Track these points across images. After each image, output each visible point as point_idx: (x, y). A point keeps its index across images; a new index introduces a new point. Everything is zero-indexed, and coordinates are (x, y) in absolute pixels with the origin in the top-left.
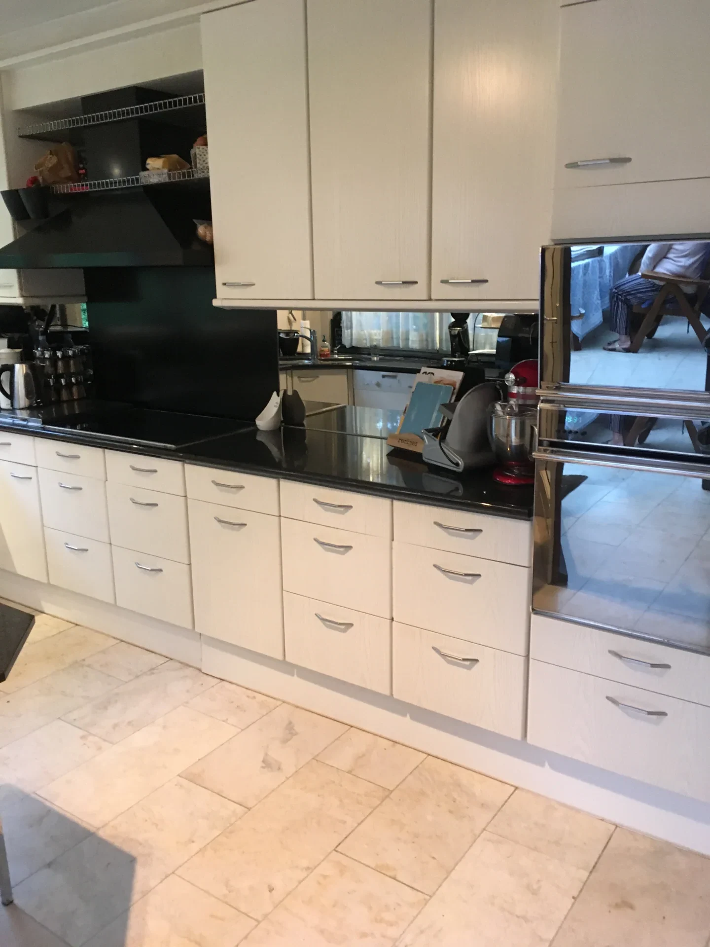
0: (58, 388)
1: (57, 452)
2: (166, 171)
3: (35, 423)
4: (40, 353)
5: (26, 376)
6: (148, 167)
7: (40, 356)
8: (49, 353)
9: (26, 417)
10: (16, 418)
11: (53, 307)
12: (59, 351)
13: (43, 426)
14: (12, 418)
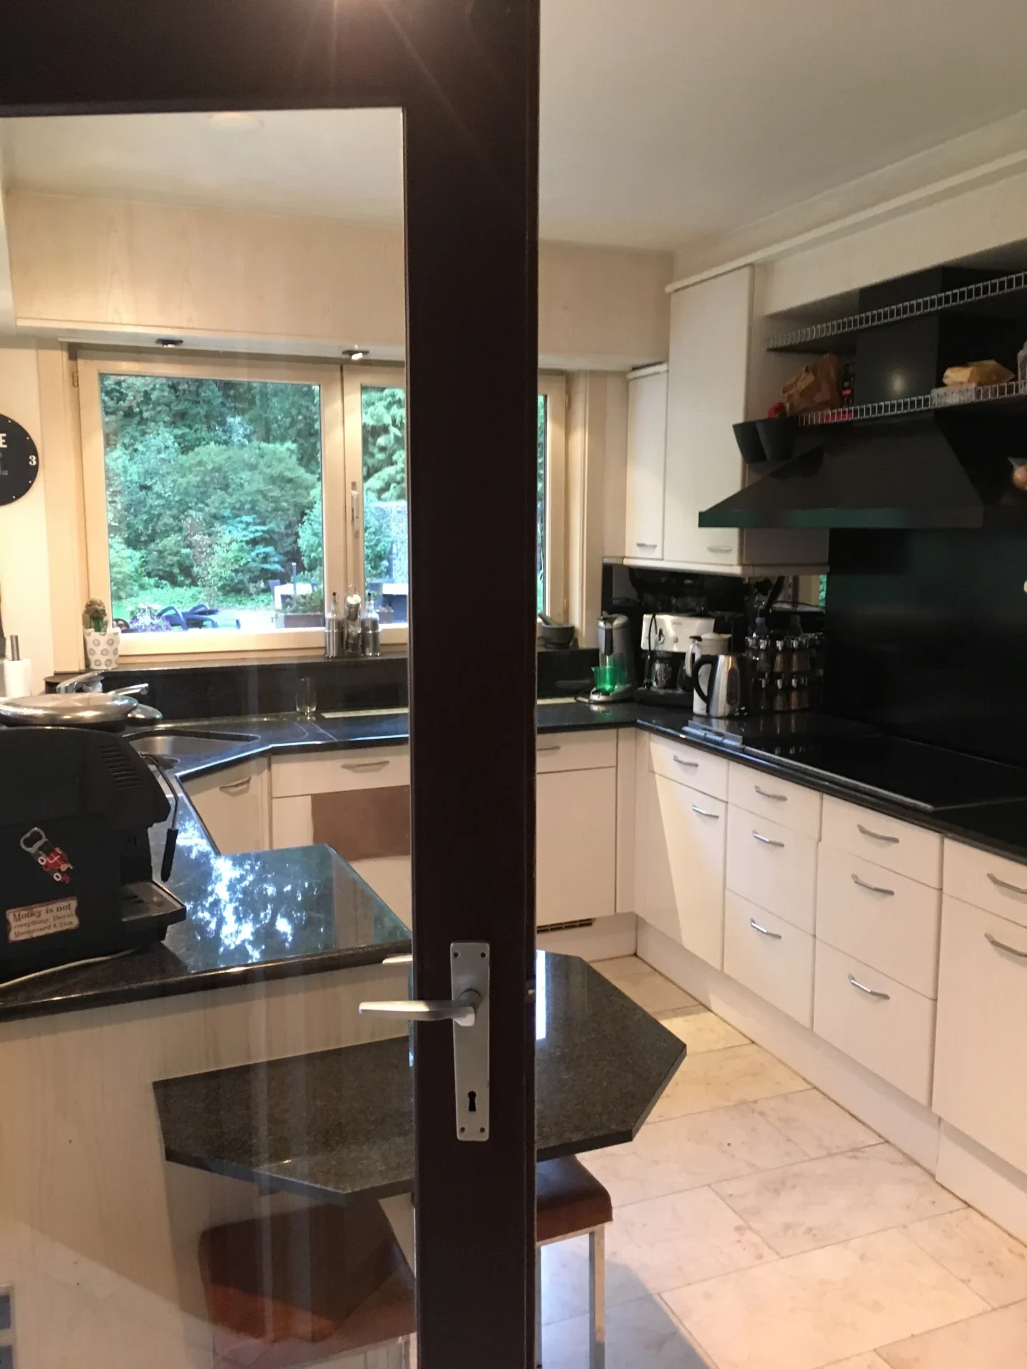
0: (772, 692)
1: (756, 787)
2: (973, 385)
3: (733, 742)
4: (754, 642)
5: (731, 673)
6: (945, 381)
7: (753, 645)
8: (766, 642)
9: (722, 730)
10: (710, 731)
11: (781, 579)
12: (779, 640)
13: (743, 747)
14: (705, 729)
